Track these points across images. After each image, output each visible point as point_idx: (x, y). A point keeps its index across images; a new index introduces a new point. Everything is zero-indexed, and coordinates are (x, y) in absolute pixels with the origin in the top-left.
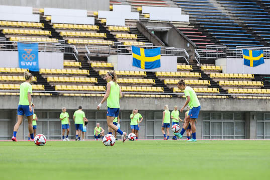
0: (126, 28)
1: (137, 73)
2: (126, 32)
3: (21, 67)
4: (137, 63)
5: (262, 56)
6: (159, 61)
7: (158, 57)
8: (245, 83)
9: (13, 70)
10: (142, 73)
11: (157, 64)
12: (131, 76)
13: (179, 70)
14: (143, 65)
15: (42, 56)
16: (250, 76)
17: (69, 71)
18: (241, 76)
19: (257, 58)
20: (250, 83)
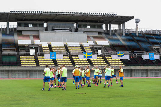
0: (89, 47)
1: (85, 60)
2: (89, 48)
3: (51, 58)
4: (85, 57)
5: (123, 54)
6: (92, 56)
7: (92, 55)
8: (118, 62)
9: (48, 59)
10: (86, 59)
11: (91, 57)
12: (84, 60)
13: (98, 58)
14: (87, 57)
15: (57, 55)
16: (119, 60)
17: (64, 59)
18: (116, 60)
19: (122, 55)
20: (119, 62)
